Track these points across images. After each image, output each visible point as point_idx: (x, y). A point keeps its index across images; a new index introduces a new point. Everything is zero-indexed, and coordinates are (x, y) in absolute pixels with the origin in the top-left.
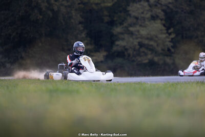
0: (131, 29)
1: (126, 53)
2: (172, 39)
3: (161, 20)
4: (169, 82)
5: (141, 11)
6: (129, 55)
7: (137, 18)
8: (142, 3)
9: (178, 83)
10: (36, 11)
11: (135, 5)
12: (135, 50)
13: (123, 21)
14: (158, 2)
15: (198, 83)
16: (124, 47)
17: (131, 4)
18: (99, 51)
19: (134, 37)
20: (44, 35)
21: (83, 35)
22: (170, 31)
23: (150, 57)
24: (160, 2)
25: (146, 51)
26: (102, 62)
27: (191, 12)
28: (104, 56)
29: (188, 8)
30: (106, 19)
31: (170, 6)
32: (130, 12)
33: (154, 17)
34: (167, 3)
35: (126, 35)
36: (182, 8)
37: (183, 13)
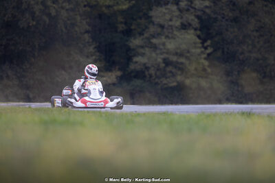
0: (154, 41)
1: (147, 73)
2: (209, 55)
3: (196, 29)
4: (203, 113)
5: (168, 17)
6: (151, 76)
7: (162, 27)
8: (169, 6)
9: (215, 115)
10: (27, 15)
11: (160, 9)
12: (158, 70)
13: (144, 30)
14: (190, 6)
15: (243, 113)
16: (145, 64)
17: (154, 7)
18: (110, 71)
19: (158, 52)
20: (37, 47)
21: (91, 49)
22: (206, 44)
23: (179, 78)
24: (193, 5)
25: (174, 70)
26: (114, 84)
27: (235, 20)
28: (117, 77)
29: (230, 14)
30: (121, 27)
31: (207, 11)
32: (153, 19)
33: (185, 26)
34: (202, 7)
35: (147, 49)
36: (223, 14)
37: (224, 20)
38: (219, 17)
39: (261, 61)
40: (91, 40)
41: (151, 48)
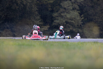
0: (62, 14)
1: (59, 26)
2: (82, 20)
3: (78, 10)
5: (68, 5)
7: (65, 9)
8: (68, 1)
9: (84, 42)
13: (58, 10)
14: (76, 1)
15: (95, 42)
16: (58, 23)
18: (46, 26)
19: (63, 18)
21: (38, 17)
22: (81, 16)
23: (71, 28)
24: (77, 1)
25: (69, 26)
26: (47, 31)
27: (92, 7)
28: (48, 28)
29: (91, 5)
30: (50, 9)
31: (82, 3)
32: (62, 6)
33: (74, 9)
34: (80, 2)
35: (59, 17)
36: (88, 4)
37: (88, 7)
38: (86, 6)
39: (102, 22)
40: (38, 14)
41: (61, 17)
